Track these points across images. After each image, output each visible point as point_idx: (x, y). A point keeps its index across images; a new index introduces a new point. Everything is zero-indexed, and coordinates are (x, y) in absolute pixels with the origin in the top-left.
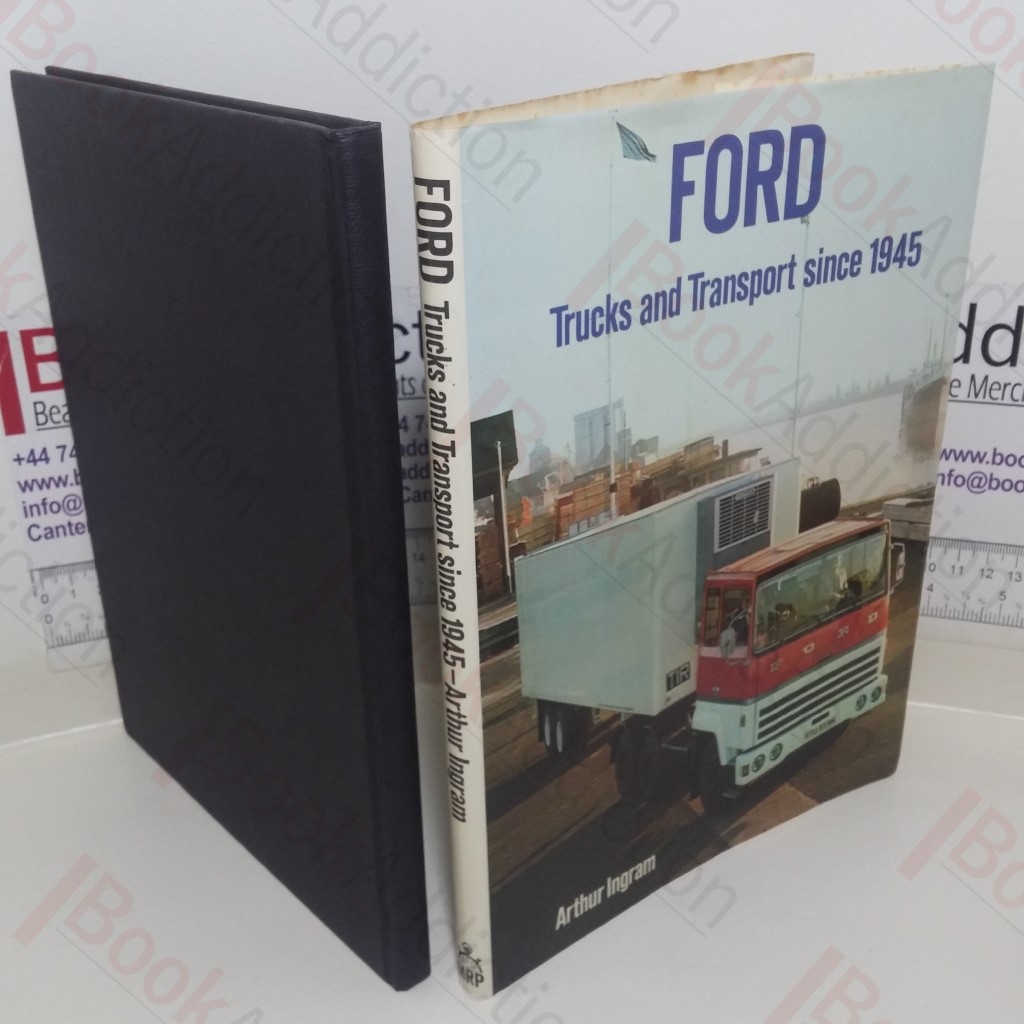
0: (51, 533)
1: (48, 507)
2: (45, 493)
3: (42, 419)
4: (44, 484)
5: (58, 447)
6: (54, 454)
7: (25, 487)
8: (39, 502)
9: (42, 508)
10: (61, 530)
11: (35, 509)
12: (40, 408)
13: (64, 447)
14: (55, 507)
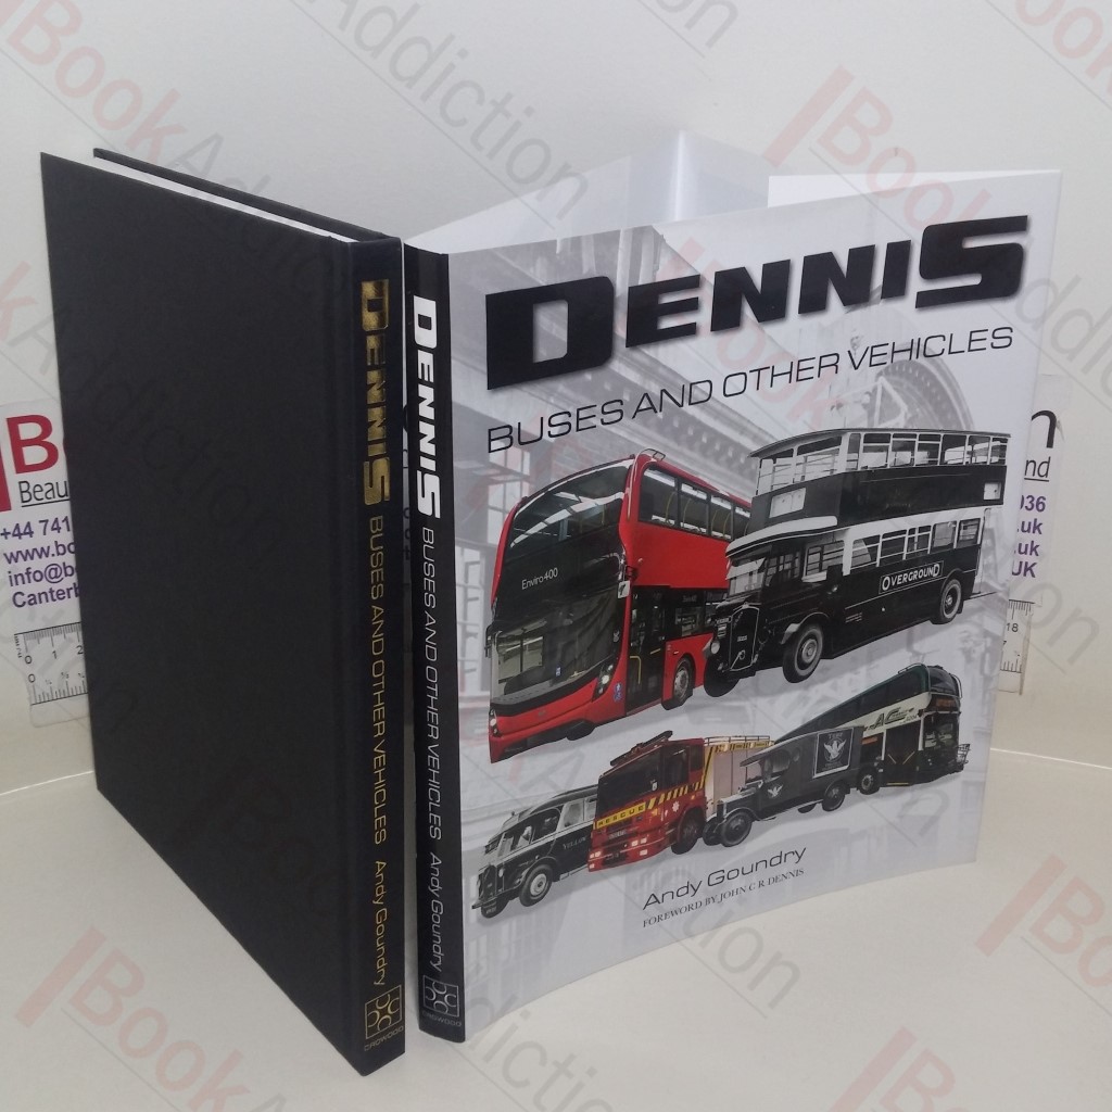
0: (33, 600)
1: (31, 576)
2: (29, 563)
3: (26, 497)
4: (28, 555)
5: (41, 521)
6: (37, 528)
7: (12, 558)
8: (23, 572)
9: (26, 576)
10: (43, 596)
11: (19, 578)
12: (24, 487)
13: (46, 521)
14: (38, 576)
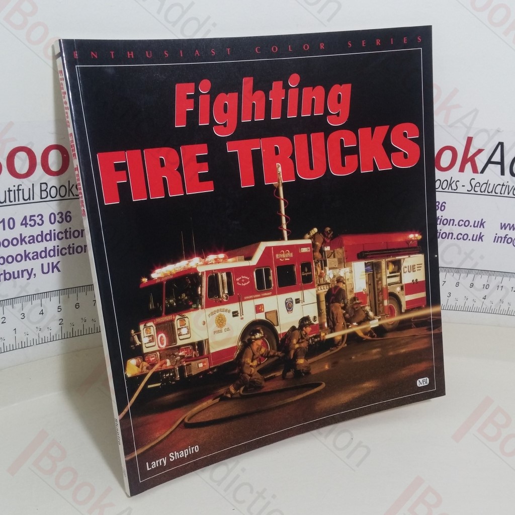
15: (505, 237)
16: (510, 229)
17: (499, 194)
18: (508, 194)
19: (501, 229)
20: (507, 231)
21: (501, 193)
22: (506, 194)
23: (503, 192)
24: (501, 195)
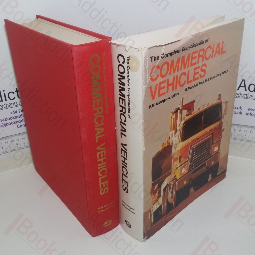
15: (250, 114)
16: (252, 111)
17: (246, 98)
18: (249, 98)
19: (249, 110)
20: (251, 111)
21: (246, 97)
22: (248, 98)
23: (247, 97)
24: (247, 98)
